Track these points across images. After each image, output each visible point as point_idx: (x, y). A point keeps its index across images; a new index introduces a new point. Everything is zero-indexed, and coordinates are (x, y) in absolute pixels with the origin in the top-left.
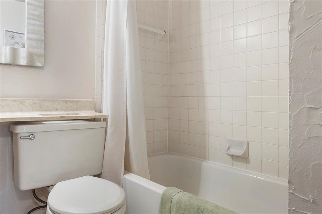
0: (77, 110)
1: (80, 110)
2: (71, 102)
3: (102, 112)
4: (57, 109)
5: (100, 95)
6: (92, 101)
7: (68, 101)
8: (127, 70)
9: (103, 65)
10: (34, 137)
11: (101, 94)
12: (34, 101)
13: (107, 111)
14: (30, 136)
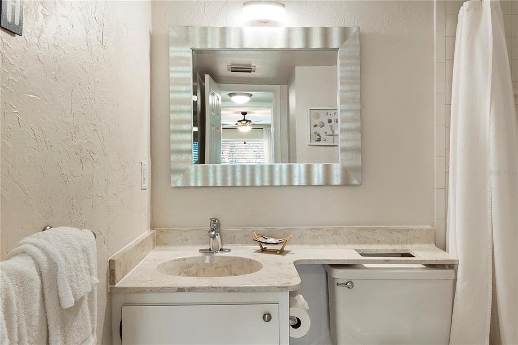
0: (407, 243)
1: (411, 243)
2: (399, 231)
3: (447, 250)
4: (378, 241)
5: (444, 219)
6: (431, 229)
7: (394, 230)
8: (493, 187)
9: (449, 170)
10: (353, 286)
11: (446, 218)
12: (350, 231)
13: (455, 252)
14: (348, 284)
